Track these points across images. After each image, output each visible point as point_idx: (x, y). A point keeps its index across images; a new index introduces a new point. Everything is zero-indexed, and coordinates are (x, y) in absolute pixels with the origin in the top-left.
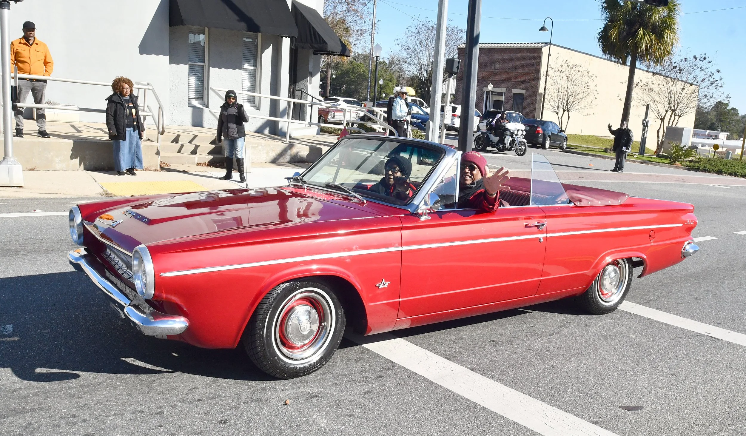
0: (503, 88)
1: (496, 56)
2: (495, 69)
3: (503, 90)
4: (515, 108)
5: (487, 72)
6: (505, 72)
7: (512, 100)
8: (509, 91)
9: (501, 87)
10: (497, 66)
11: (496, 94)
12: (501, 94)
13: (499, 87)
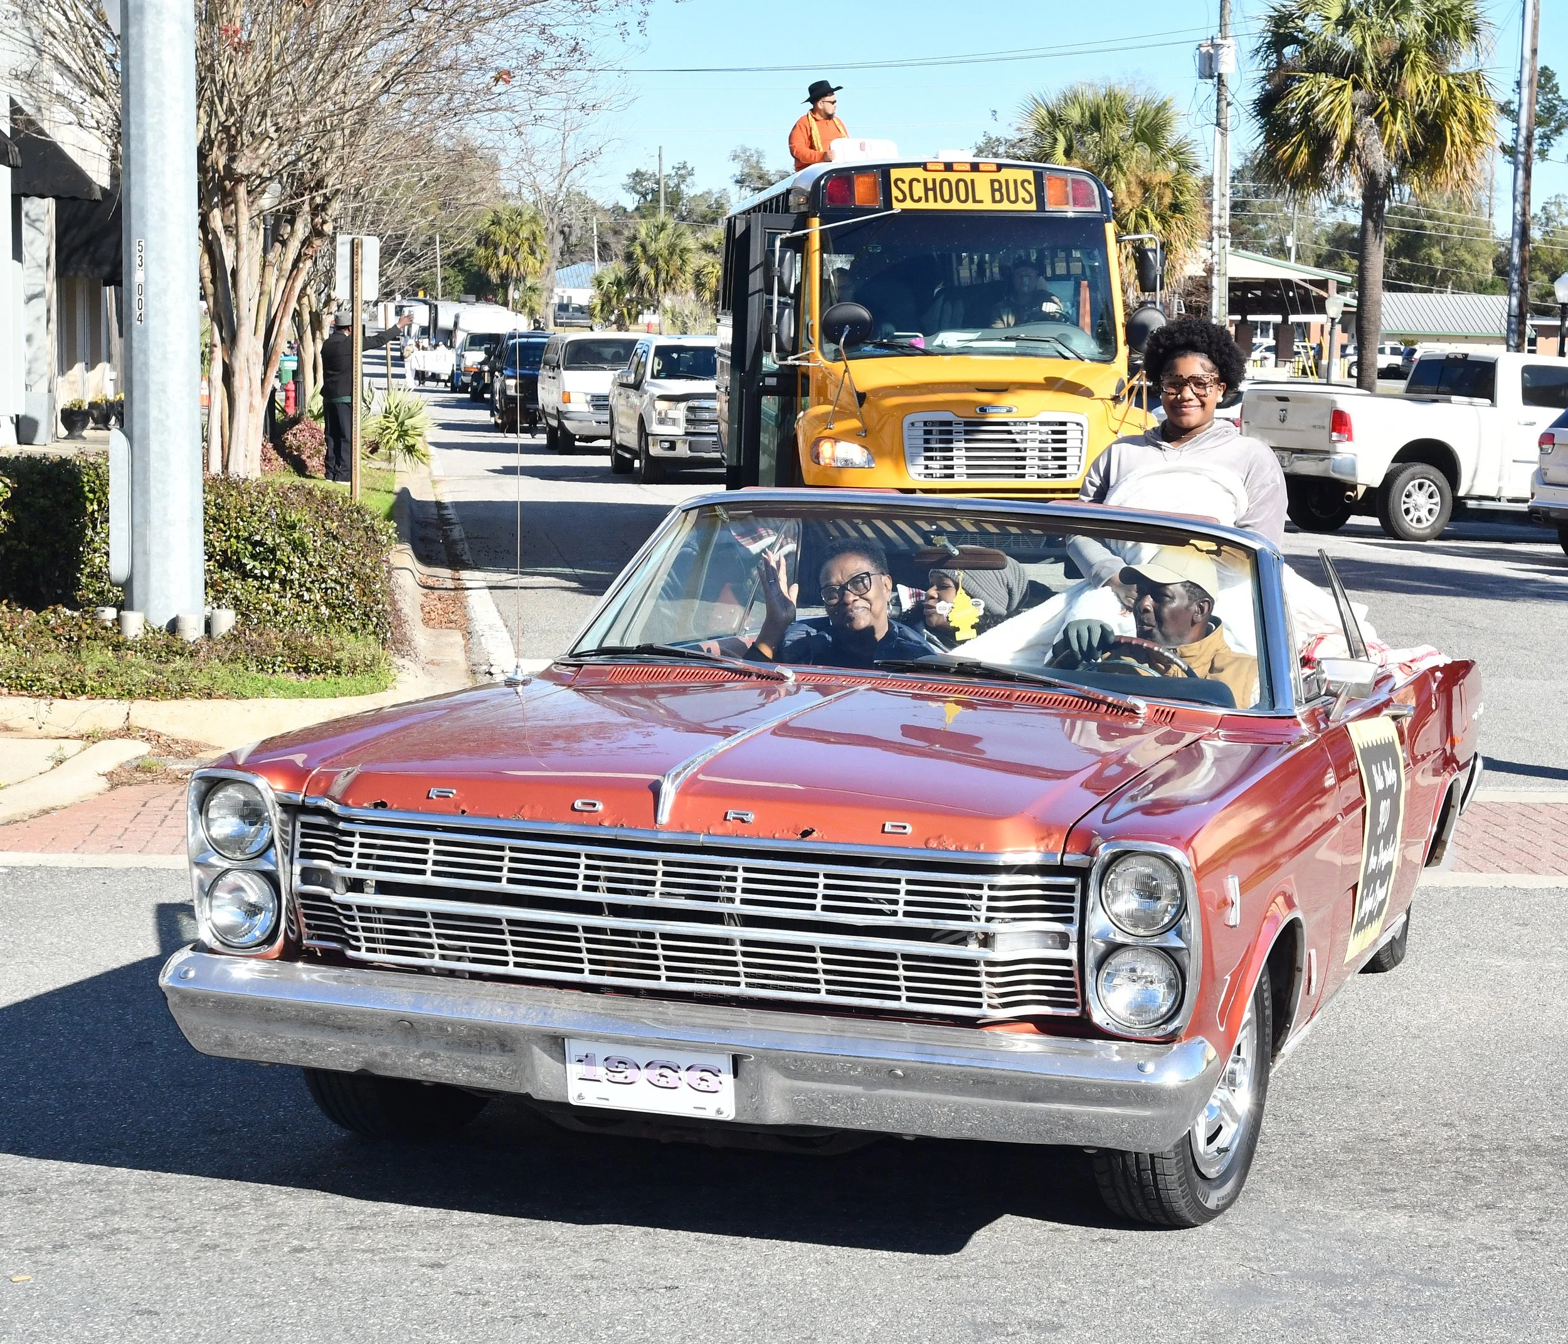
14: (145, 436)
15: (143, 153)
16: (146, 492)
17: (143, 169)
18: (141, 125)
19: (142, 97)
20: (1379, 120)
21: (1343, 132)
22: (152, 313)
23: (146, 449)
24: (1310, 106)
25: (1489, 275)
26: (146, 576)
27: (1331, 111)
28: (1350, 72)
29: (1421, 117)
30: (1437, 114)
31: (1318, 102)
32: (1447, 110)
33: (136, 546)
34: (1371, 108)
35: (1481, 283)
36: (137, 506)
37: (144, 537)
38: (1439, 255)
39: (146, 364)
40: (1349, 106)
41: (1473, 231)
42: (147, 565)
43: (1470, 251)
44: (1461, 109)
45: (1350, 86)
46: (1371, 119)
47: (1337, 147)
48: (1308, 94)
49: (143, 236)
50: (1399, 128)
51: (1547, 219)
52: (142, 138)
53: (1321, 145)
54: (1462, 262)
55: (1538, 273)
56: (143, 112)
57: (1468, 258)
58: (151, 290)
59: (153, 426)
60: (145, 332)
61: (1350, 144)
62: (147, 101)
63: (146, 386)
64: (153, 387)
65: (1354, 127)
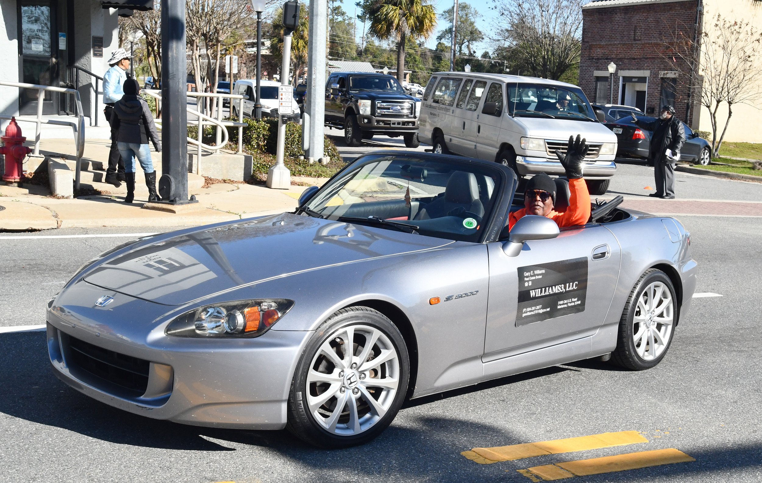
0: (647, 69)
1: (636, 18)
2: (635, 40)
3: (646, 73)
4: (663, 102)
5: (624, 44)
6: (649, 44)
7: (659, 89)
8: (654, 75)
9: (644, 69)
10: (638, 34)
11: (636, 80)
12: (642, 80)
13: (640, 69)
14: (314, 115)
15: (316, 47)
16: (314, 128)
17: (316, 50)
18: (316, 40)
19: (317, 33)
20: (406, 18)
21: (396, 21)
22: (317, 85)
23: (314, 118)
24: (387, 15)
25: (354, 54)
26: (313, 149)
27: (393, 16)
28: (399, 5)
29: (417, 17)
30: (422, 17)
31: (390, 13)
32: (424, 16)
33: (311, 141)
34: (404, 15)
35: (352, 58)
36: (311, 131)
37: (313, 139)
38: (340, 49)
39: (315, 97)
40: (398, 14)
41: (350, 41)
42: (314, 146)
43: (350, 48)
44: (428, 16)
45: (399, 8)
46: (404, 18)
47: (395, 25)
48: (386, 11)
49: (315, 67)
50: (412, 21)
51: (367, 38)
52: (316, 43)
53: (390, 24)
54: (347, 51)
55: (369, 55)
56: (317, 37)
57: (349, 50)
58: (317, 80)
59: (316, 112)
60: (315, 90)
61: (398, 25)
62: (318, 34)
63: (315, 102)
64: (317, 103)
65: (399, 20)
